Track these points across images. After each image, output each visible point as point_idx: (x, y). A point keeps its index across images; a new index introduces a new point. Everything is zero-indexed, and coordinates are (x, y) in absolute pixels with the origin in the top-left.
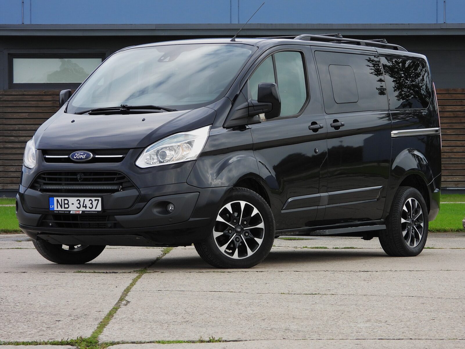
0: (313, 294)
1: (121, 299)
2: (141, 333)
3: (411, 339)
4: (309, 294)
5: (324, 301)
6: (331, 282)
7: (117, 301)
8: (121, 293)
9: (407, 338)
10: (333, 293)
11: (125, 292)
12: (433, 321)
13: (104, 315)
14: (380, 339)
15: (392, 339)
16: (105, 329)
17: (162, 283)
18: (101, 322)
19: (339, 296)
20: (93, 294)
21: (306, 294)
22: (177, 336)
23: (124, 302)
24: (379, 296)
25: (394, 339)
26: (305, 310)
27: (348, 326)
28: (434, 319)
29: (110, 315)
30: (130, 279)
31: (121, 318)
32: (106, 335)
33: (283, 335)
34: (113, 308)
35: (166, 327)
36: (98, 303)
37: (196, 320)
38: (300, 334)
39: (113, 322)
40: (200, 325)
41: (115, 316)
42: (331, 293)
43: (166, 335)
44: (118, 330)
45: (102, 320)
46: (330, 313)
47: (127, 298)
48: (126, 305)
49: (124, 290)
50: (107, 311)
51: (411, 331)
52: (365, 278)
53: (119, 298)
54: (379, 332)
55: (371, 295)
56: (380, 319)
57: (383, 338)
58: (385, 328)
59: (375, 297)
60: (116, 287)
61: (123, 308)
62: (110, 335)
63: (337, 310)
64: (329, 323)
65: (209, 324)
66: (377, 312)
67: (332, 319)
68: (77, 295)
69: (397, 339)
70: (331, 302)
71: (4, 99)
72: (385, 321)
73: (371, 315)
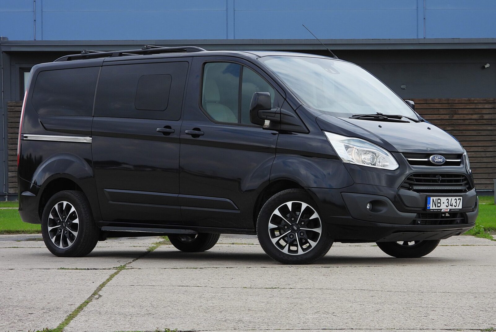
0: (273, 288)
1: (94, 294)
2: (104, 325)
3: (352, 329)
4: (270, 288)
5: (281, 294)
6: (293, 277)
7: (90, 295)
8: (96, 288)
9: (348, 328)
10: (292, 287)
11: (100, 287)
12: (378, 312)
13: (74, 308)
14: (323, 329)
15: (335, 329)
16: (72, 321)
17: (137, 278)
18: (70, 315)
19: (297, 290)
20: (70, 289)
21: (267, 288)
22: (136, 328)
23: (97, 296)
24: (333, 290)
25: (336, 329)
26: (261, 302)
27: (297, 318)
28: (378, 310)
29: (81, 308)
30: (108, 275)
31: (89, 311)
32: (71, 326)
33: (235, 326)
34: (85, 302)
35: (129, 319)
36: (72, 297)
37: (158, 312)
38: (250, 325)
39: (81, 315)
40: (161, 317)
41: (85, 309)
42: (289, 287)
43: (127, 326)
44: (84, 322)
45: (72, 313)
46: (284, 306)
47: (100, 293)
48: (98, 299)
49: (99, 285)
50: (78, 305)
51: (354, 321)
52: (325, 273)
53: (93, 292)
54: (324, 322)
55: (327, 289)
56: (328, 311)
57: (326, 328)
58: (330, 319)
59: (330, 290)
60: (93, 282)
61: (94, 302)
62: (75, 326)
63: (291, 302)
64: (281, 315)
65: (169, 316)
66: (327, 304)
67: (284, 311)
68: (55, 291)
69: (339, 329)
70: (288, 295)
71: (16, 109)
72: (333, 312)
73: (321, 307)
